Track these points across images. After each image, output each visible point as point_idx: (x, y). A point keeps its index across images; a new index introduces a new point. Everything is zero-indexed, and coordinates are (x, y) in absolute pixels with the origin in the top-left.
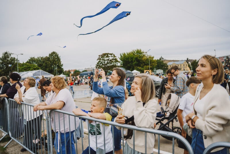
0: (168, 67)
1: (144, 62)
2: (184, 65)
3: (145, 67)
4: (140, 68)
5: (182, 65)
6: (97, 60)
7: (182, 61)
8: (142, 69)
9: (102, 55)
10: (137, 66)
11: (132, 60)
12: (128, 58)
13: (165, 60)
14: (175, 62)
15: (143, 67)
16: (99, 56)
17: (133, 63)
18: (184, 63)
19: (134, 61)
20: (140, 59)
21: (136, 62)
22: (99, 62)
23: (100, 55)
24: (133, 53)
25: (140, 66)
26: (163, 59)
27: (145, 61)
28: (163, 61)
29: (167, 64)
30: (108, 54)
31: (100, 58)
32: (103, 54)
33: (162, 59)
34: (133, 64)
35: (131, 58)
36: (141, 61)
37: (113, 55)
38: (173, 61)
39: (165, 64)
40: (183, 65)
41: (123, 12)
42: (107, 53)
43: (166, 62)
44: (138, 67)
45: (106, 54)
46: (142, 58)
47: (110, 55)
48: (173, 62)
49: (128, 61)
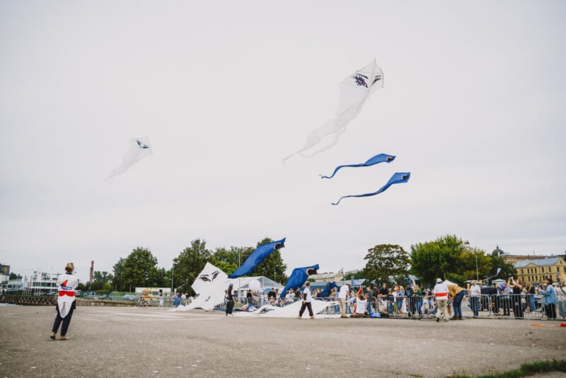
0: (516, 272)
1: (464, 264)
2: (558, 269)
3: (466, 273)
4: (456, 276)
5: (554, 269)
6: (365, 258)
7: (552, 257)
8: (460, 277)
9: (375, 249)
10: (449, 271)
11: (438, 260)
12: (430, 254)
13: (506, 257)
14: (533, 261)
15: (461, 274)
16: (370, 250)
17: (440, 265)
18: (559, 264)
19: (443, 262)
20: (455, 256)
21: (446, 263)
22: (370, 262)
23: (372, 249)
24: (440, 244)
25: (454, 272)
26: (502, 253)
27: (466, 261)
28: (501, 259)
29: (512, 267)
30: (389, 246)
31: (373, 254)
32: (378, 247)
33: (499, 253)
34: (441, 268)
35: (436, 256)
36: (457, 262)
37: (399, 250)
38: (529, 258)
39: (508, 265)
40: (556, 270)
41: (396, 174)
42: (387, 244)
43: (510, 260)
44: (452, 274)
45: (385, 246)
46: (460, 255)
47: (394, 249)
48: (527, 260)
49: (430, 261)
